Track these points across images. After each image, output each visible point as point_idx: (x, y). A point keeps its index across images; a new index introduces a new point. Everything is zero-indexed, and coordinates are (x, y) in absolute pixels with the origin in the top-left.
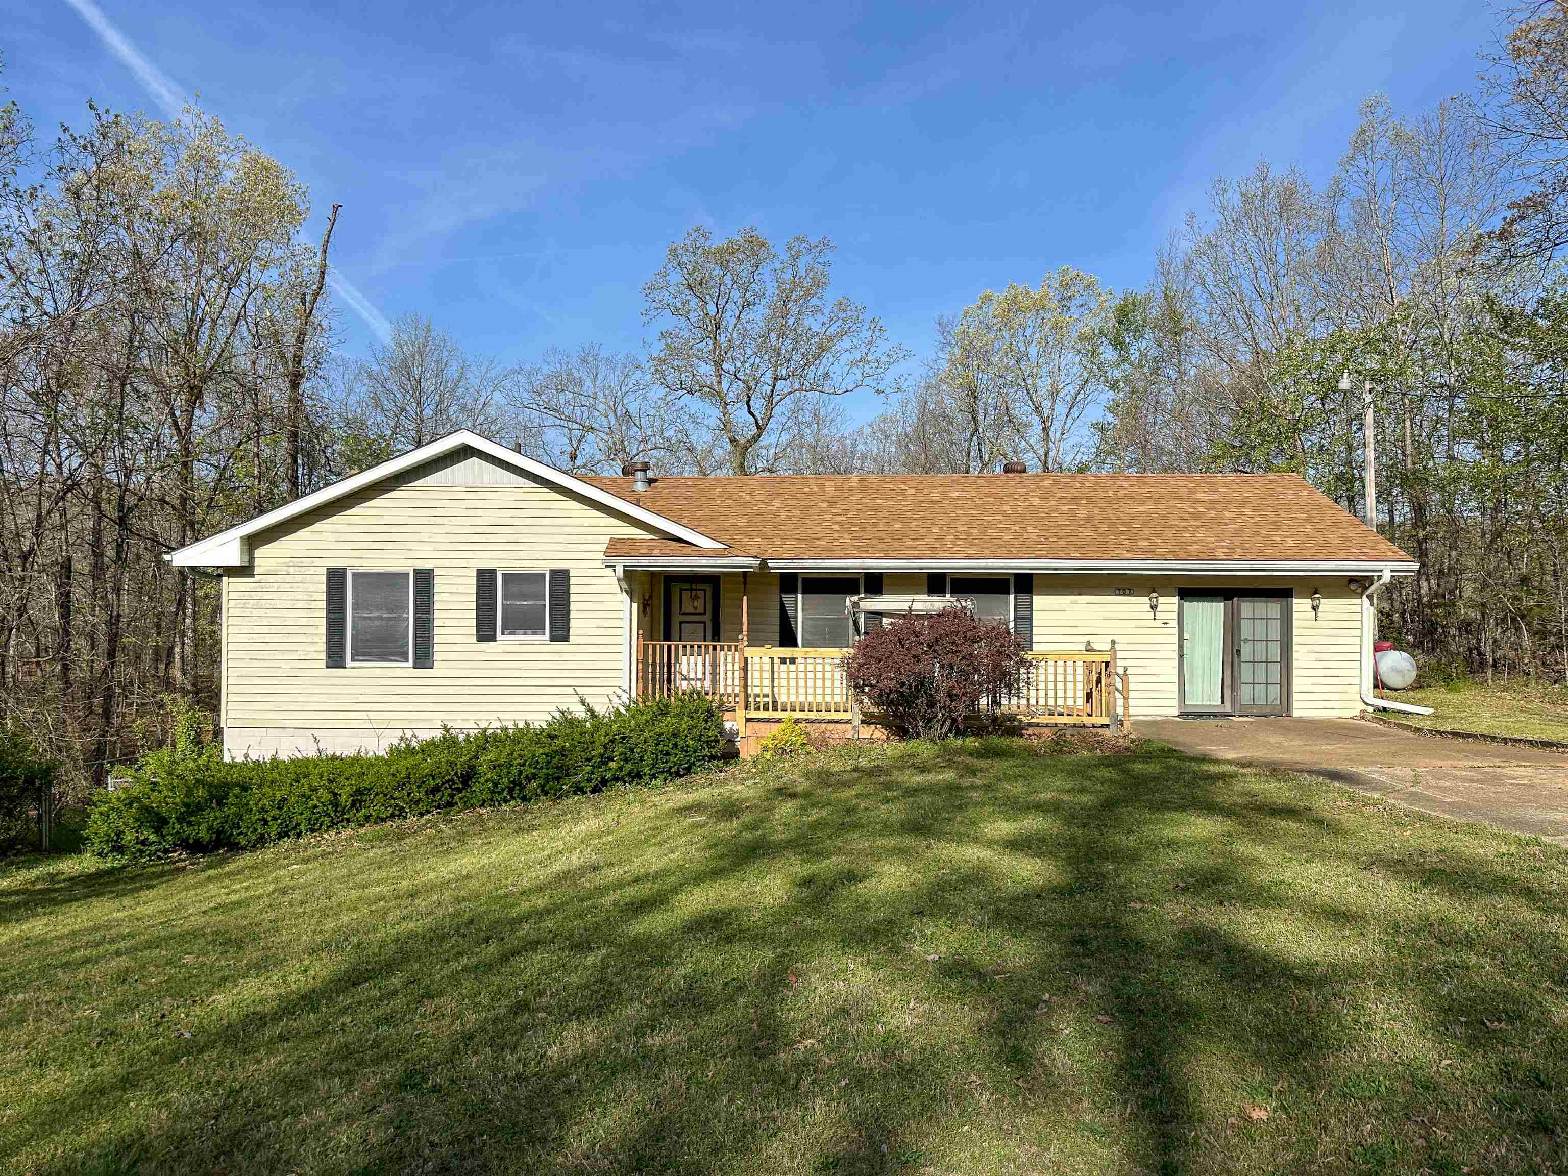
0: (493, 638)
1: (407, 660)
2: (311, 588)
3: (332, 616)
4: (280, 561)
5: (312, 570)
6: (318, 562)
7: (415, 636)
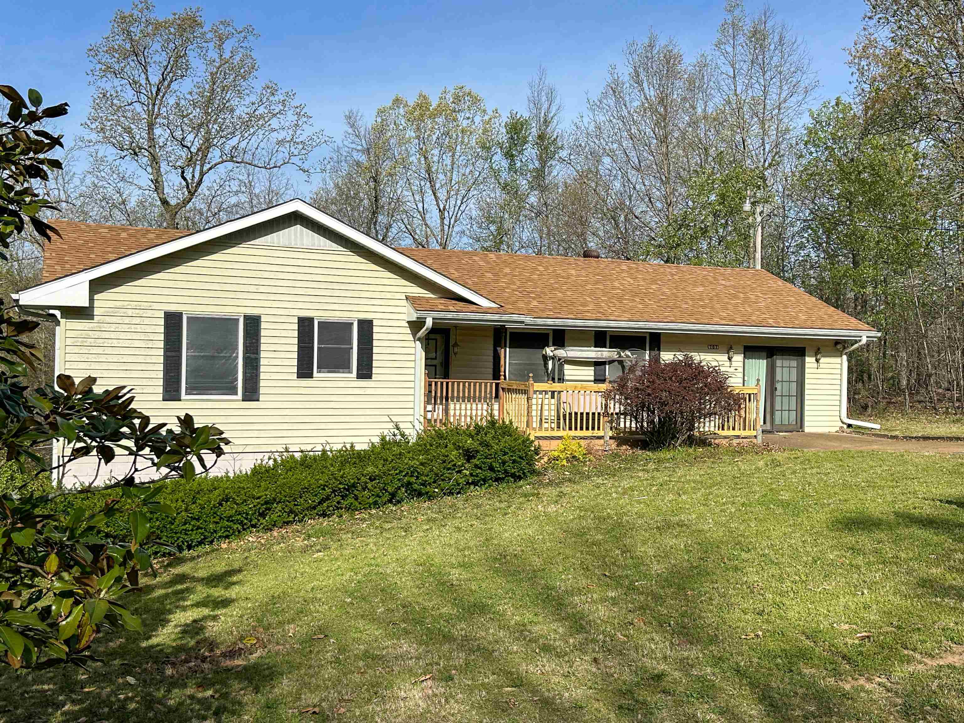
0: (310, 375)
1: (236, 394)
3: (169, 354)
4: (119, 304)
5: (149, 313)
6: (155, 306)
7: (245, 373)
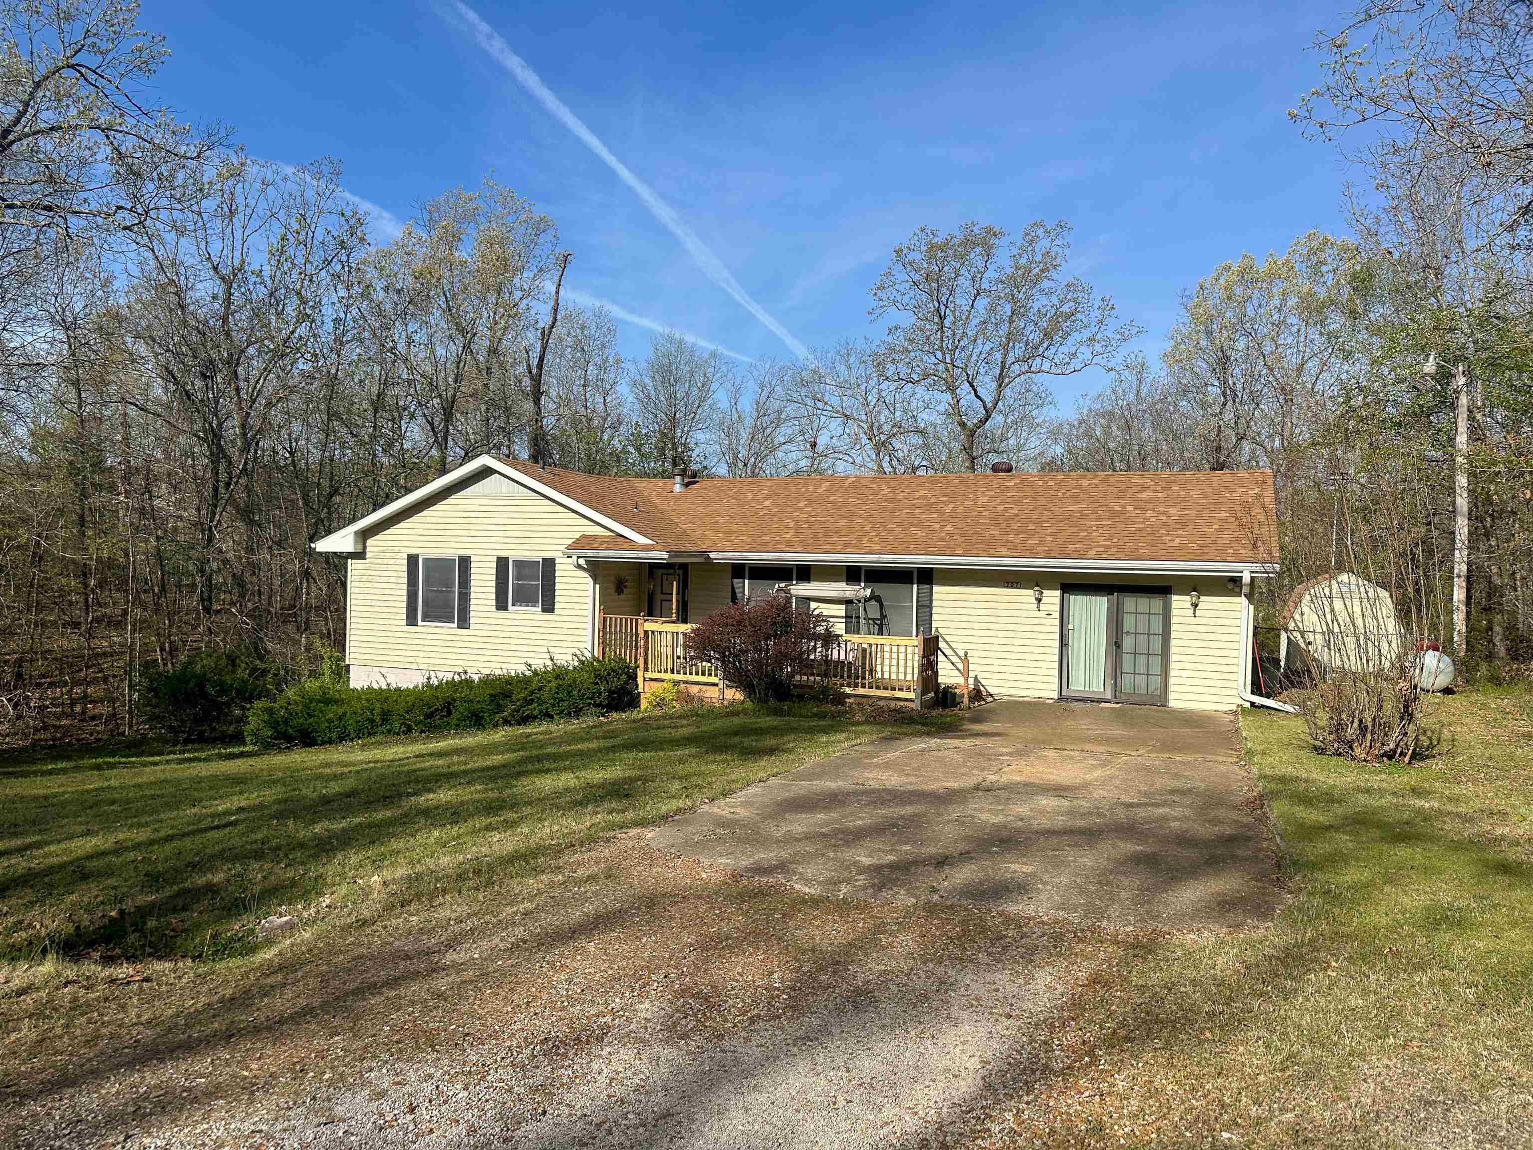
0: (505, 608)
1: (454, 622)
2: (397, 568)
3: (410, 588)
4: (381, 548)
5: (398, 556)
6: (402, 550)
7: (459, 605)
